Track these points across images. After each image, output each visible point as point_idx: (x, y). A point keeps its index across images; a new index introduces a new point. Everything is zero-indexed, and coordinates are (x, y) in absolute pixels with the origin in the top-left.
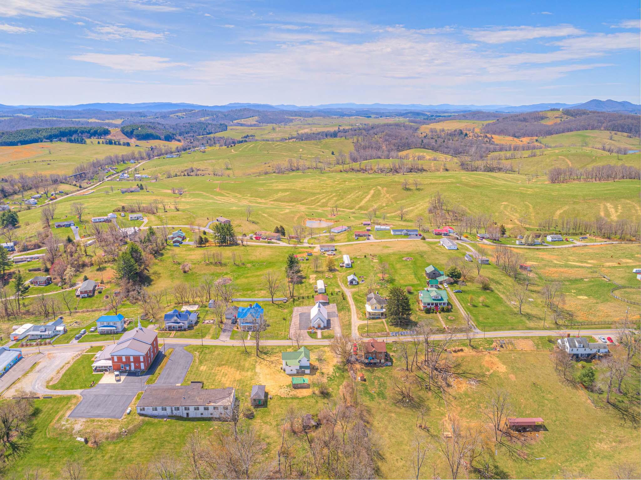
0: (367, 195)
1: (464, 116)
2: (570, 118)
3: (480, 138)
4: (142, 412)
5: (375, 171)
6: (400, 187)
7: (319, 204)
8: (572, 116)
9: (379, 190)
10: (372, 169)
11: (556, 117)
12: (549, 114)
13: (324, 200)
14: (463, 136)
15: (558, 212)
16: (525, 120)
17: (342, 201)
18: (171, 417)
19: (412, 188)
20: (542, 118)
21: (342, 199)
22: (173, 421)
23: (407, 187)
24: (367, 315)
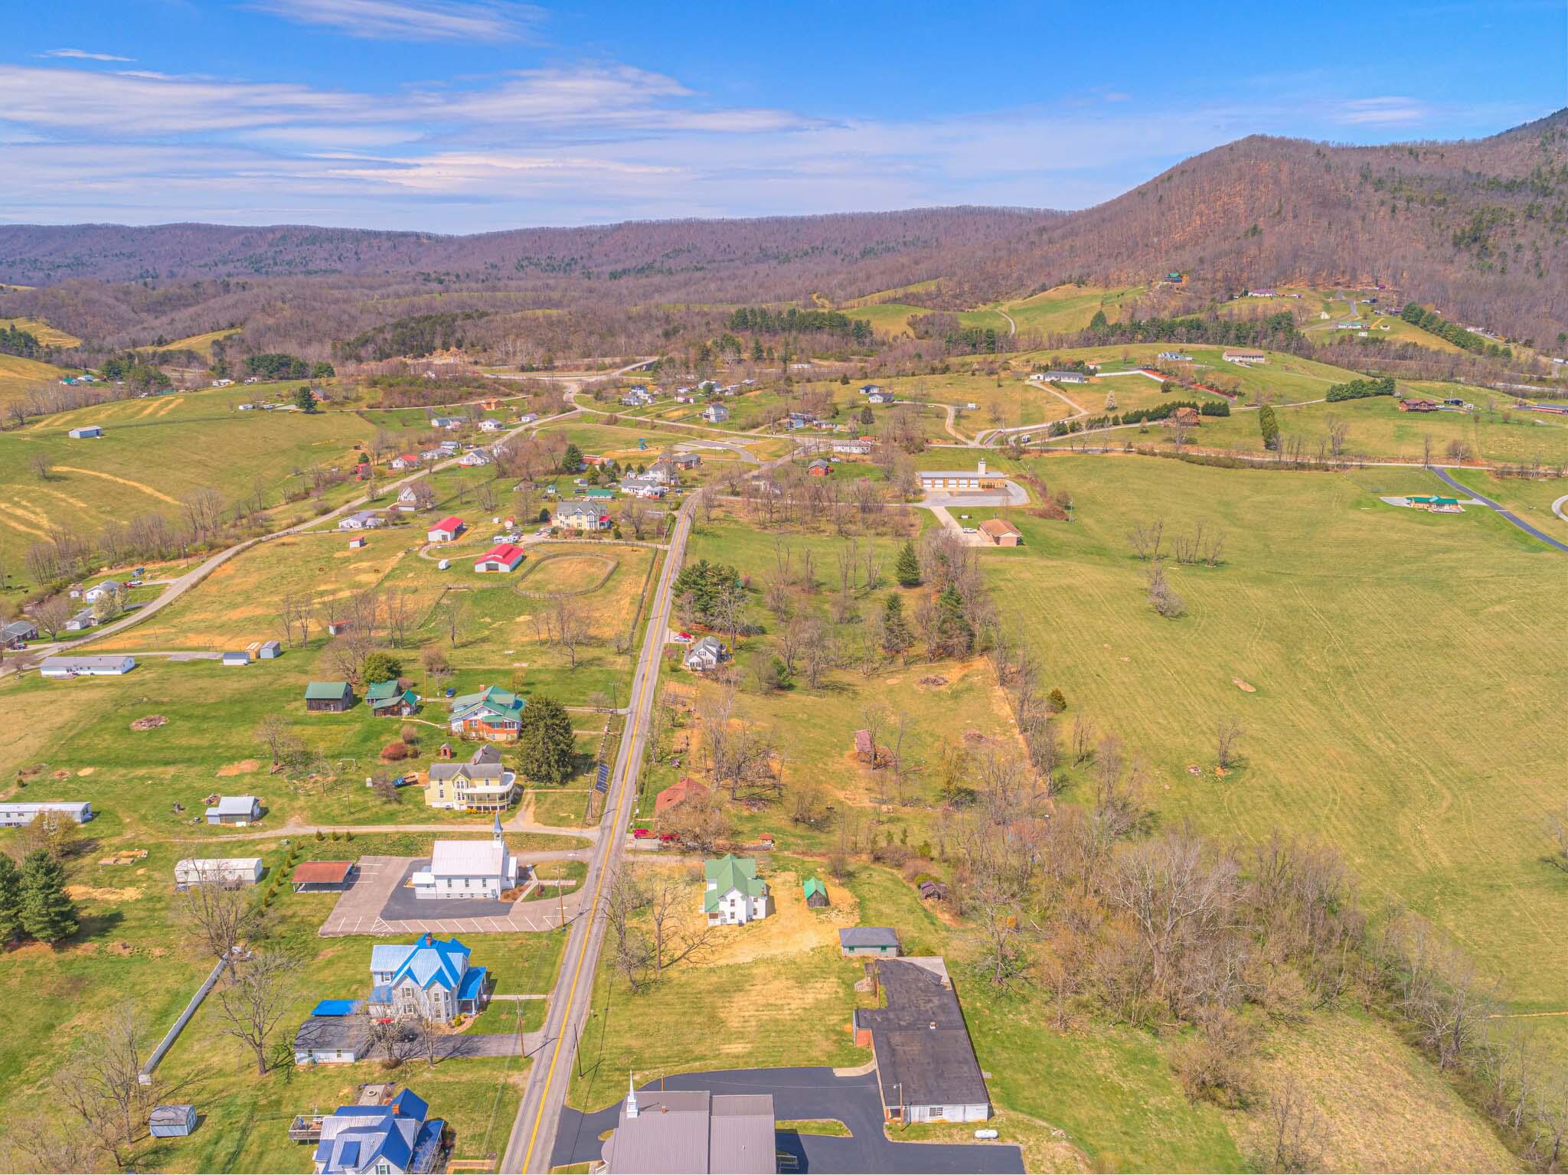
22: (983, 1064)
24: (498, 804)
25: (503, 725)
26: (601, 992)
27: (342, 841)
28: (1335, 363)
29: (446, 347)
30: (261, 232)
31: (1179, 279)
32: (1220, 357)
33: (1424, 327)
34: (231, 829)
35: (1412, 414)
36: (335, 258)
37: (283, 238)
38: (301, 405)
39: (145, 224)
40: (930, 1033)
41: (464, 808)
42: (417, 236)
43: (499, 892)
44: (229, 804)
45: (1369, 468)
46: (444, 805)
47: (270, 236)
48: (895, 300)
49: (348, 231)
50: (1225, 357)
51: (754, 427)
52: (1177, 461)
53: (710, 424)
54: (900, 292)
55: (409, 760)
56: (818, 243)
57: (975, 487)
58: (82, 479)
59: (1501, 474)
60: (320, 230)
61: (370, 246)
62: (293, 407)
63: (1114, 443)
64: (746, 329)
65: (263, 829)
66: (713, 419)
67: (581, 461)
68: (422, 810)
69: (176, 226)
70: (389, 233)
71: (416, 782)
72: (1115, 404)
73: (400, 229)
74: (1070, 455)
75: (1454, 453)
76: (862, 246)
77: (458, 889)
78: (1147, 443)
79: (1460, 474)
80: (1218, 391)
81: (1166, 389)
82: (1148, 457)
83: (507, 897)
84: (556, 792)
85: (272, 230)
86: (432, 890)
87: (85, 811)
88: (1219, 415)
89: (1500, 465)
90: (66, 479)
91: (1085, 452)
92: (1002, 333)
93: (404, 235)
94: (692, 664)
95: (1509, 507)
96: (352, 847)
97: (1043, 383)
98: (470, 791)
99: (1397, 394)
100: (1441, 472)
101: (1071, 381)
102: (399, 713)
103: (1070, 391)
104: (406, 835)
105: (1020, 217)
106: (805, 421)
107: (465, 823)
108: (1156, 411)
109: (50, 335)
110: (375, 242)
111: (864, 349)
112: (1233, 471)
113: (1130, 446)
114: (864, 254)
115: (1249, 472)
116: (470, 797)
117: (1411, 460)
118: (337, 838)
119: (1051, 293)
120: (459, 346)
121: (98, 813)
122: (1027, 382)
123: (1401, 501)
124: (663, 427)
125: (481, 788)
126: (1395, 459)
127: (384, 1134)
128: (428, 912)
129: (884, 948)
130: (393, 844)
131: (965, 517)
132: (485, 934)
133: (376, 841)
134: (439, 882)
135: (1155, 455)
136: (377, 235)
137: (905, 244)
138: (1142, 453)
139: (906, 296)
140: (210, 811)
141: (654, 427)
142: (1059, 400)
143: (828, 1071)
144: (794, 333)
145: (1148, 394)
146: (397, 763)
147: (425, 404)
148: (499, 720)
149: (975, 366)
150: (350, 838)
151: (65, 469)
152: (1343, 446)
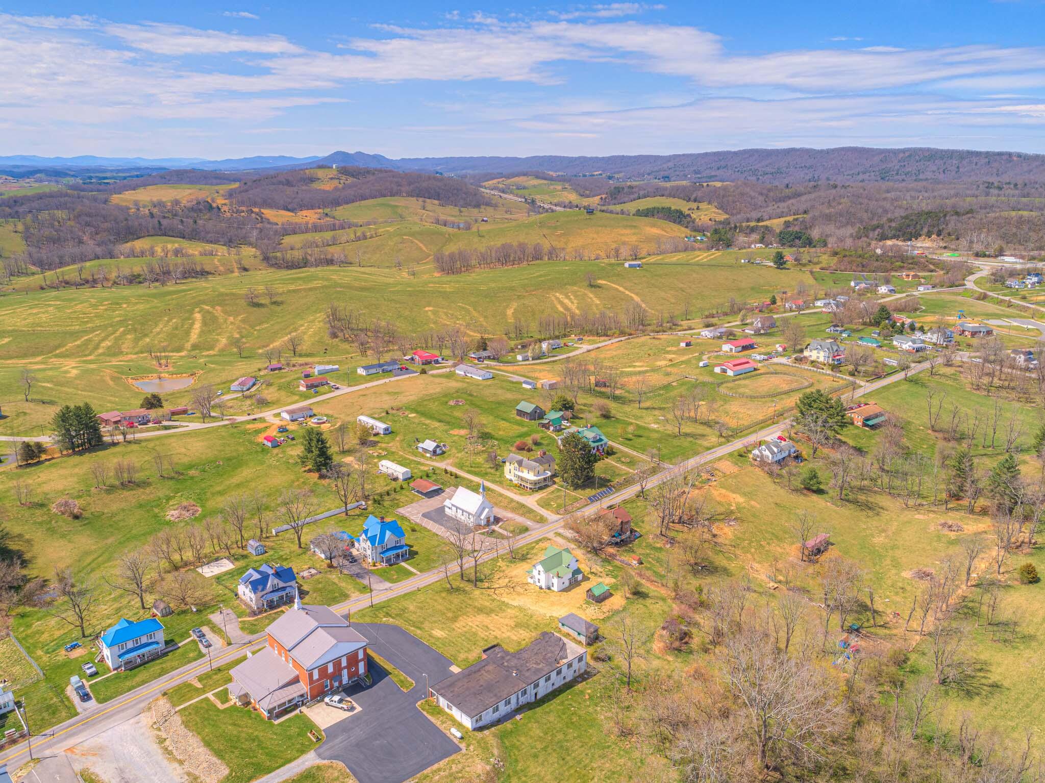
0: (192, 324)
1: (162, 177)
2: (350, 180)
3: (243, 214)
4: (480, 724)
5: (115, 282)
6: (243, 302)
7: (100, 351)
8: (353, 176)
9: (208, 312)
10: (107, 279)
11: (332, 179)
12: (320, 173)
13: (107, 343)
14: (215, 210)
15: (510, 312)
16: (288, 183)
17: (148, 340)
18: (519, 710)
19: (263, 302)
20: (312, 180)
21: (146, 335)
22: (529, 713)
23: (255, 301)
24: (529, 486)
26: (438, 583)
27: (453, 477)
29: (929, 235)
30: (895, 152)
34: (423, 456)
36: (941, 170)
37: (910, 156)
38: (775, 263)
39: (825, 147)
40: (509, 676)
41: (516, 482)
42: (1010, 155)
43: (473, 524)
46: (510, 478)
47: (901, 155)
49: (957, 151)
55: (523, 451)
58: (609, 289)
60: (937, 151)
61: (971, 162)
62: (772, 264)
67: (888, 318)
69: (843, 149)
70: (987, 153)
73: (997, 150)
77: (459, 515)
85: (903, 151)
86: (450, 511)
87: (386, 429)
90: (599, 287)
93: (1000, 154)
94: (754, 455)
96: (453, 481)
98: (519, 473)
102: (548, 429)
109: (715, 212)
110: (975, 160)
116: (518, 477)
118: (452, 475)
120: (939, 235)
121: (392, 432)
127: (259, 577)
128: (441, 521)
129: (579, 634)
132: (444, 539)
133: (465, 483)
134: (453, 508)
136: (978, 154)
140: (420, 445)
143: (451, 665)
146: (516, 451)
147: (863, 271)
150: (458, 477)
151: (604, 282)
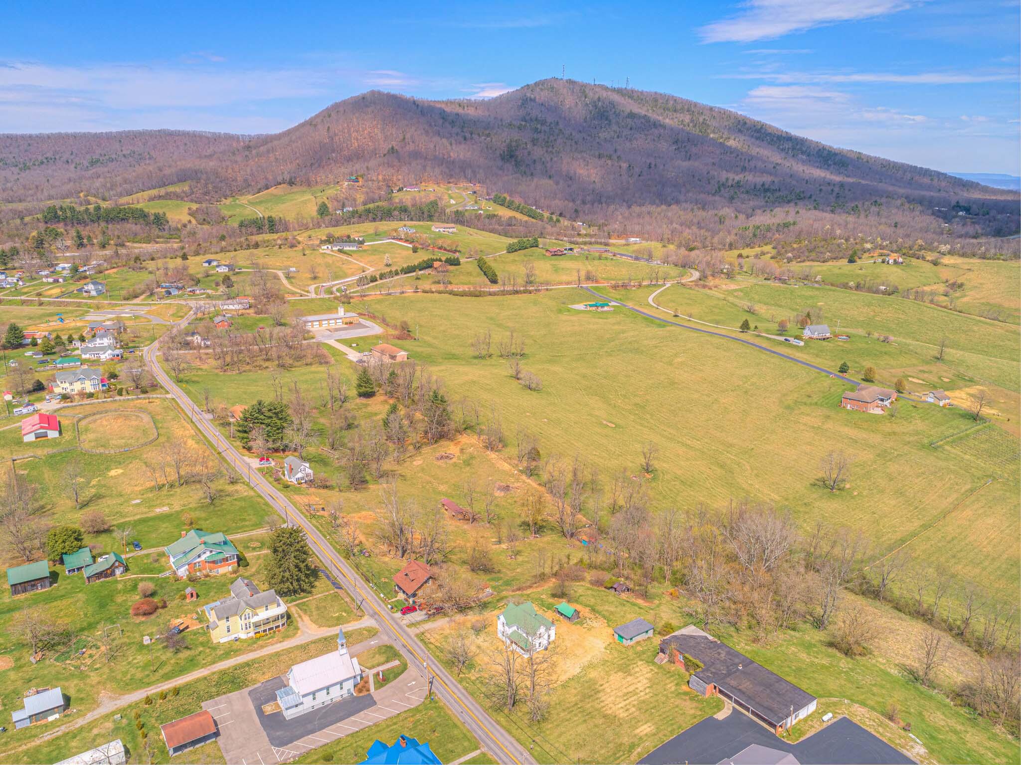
24: (279, 624)
25: (226, 559)
26: (514, 731)
27: (169, 697)
28: (483, 230)
31: (356, 180)
32: (430, 229)
33: (508, 207)
34: (46, 726)
35: (554, 257)
40: (743, 672)
41: (252, 634)
43: (352, 690)
44: (34, 703)
45: (551, 290)
46: (233, 637)
48: (160, 197)
50: (433, 229)
51: (136, 297)
52: (446, 295)
53: (93, 297)
54: (162, 191)
55: (160, 610)
56: (49, 155)
57: (340, 324)
59: (615, 287)
63: (404, 285)
64: (59, 222)
65: (80, 714)
66: (93, 293)
67: (23, 337)
68: (214, 648)
71: (187, 627)
72: (390, 262)
74: (381, 297)
75: (589, 278)
76: (88, 157)
77: (323, 698)
78: (426, 285)
79: (596, 288)
80: (445, 250)
81: (415, 250)
82: (429, 294)
83: (360, 691)
84: (311, 600)
86: (300, 708)
88: (455, 265)
89: (613, 282)
91: (390, 294)
92: (277, 218)
94: (297, 479)
95: (630, 304)
96: (182, 699)
97: (332, 251)
98: (255, 619)
99: (541, 246)
100: (587, 289)
101: (351, 248)
102: (113, 574)
103: (355, 256)
104: (223, 673)
105: (208, 138)
106: (178, 288)
107: (262, 647)
108: (419, 264)
111: (165, 234)
112: (481, 298)
113: (417, 288)
114: (93, 163)
115: (490, 298)
116: (257, 625)
117: (568, 283)
118: (164, 696)
119: (272, 190)
122: (321, 251)
123: (580, 307)
124: (50, 304)
125: (263, 614)
126: (561, 283)
128: (310, 727)
129: (647, 632)
130: (218, 685)
131: (354, 345)
132: (376, 725)
133: (202, 686)
134: (305, 700)
135: (433, 292)
137: (124, 156)
138: (425, 292)
139: (167, 194)
140: (16, 716)
141: (41, 304)
142: (350, 262)
143: (711, 718)
144: (103, 224)
145: (404, 256)
146: (153, 617)
148: (221, 556)
149: (279, 242)
150: (177, 692)
152: (532, 279)
